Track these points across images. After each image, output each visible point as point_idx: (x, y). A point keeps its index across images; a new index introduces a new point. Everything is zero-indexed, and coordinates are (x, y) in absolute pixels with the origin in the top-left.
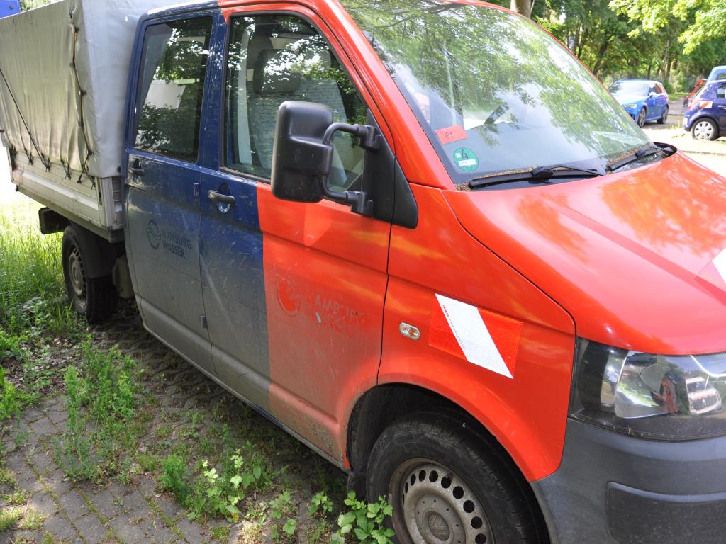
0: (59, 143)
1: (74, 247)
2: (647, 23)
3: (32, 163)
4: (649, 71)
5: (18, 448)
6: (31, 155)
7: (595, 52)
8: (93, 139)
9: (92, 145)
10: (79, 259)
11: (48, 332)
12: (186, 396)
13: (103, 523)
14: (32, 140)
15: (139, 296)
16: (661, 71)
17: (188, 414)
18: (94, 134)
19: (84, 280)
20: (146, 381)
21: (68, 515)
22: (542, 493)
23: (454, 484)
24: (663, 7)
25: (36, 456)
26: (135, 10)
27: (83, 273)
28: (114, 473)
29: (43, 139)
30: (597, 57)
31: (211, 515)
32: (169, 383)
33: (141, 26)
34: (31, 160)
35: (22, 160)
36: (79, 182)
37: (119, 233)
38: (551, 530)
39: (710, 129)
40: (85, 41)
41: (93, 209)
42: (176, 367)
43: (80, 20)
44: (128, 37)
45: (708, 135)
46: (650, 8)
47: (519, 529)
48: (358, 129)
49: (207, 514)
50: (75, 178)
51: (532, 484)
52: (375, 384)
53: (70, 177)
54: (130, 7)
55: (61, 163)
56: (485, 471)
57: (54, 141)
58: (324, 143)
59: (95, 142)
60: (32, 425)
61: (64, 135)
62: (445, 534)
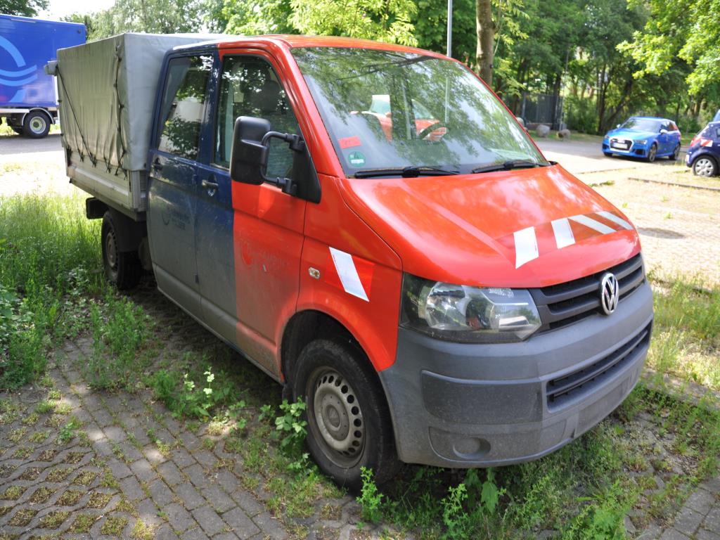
0: (103, 144)
1: (110, 228)
2: (650, 66)
3: (83, 160)
4: (677, 110)
5: (57, 367)
6: (82, 154)
7: (620, 89)
8: (127, 141)
9: (126, 145)
10: (114, 238)
11: (86, 293)
12: (185, 343)
13: (111, 414)
14: (84, 142)
15: (155, 263)
16: (689, 110)
17: (184, 354)
18: (128, 137)
19: (117, 254)
20: (157, 331)
21: (88, 408)
22: (385, 379)
23: (343, 384)
24: (665, 51)
25: (69, 373)
26: (164, 46)
27: (116, 248)
28: (123, 386)
29: (91, 141)
30: (622, 94)
31: (188, 416)
32: (174, 334)
33: (167, 58)
34: (82, 158)
35: (76, 158)
36: (116, 174)
37: (143, 215)
38: (390, 406)
39: (710, 167)
40: (125, 68)
41: (124, 195)
42: (182, 324)
43: (122, 52)
44: (156, 66)
45: (708, 172)
46: (653, 52)
47: (377, 410)
48: (287, 136)
49: (186, 415)
50: (113, 171)
51: (379, 374)
52: (294, 312)
53: (110, 171)
54: (160, 44)
55: (104, 160)
56: (357, 370)
57: (100, 143)
58: (262, 145)
59: (128, 144)
60: (68, 354)
61: (108, 137)
62: (337, 421)
